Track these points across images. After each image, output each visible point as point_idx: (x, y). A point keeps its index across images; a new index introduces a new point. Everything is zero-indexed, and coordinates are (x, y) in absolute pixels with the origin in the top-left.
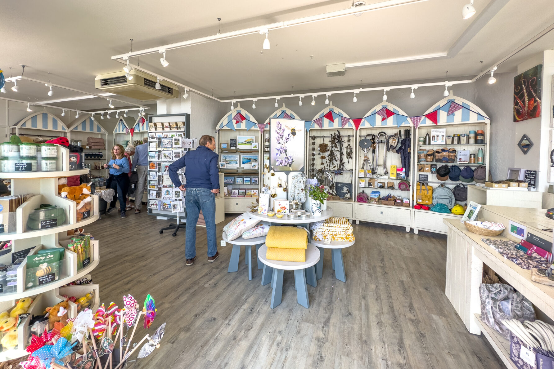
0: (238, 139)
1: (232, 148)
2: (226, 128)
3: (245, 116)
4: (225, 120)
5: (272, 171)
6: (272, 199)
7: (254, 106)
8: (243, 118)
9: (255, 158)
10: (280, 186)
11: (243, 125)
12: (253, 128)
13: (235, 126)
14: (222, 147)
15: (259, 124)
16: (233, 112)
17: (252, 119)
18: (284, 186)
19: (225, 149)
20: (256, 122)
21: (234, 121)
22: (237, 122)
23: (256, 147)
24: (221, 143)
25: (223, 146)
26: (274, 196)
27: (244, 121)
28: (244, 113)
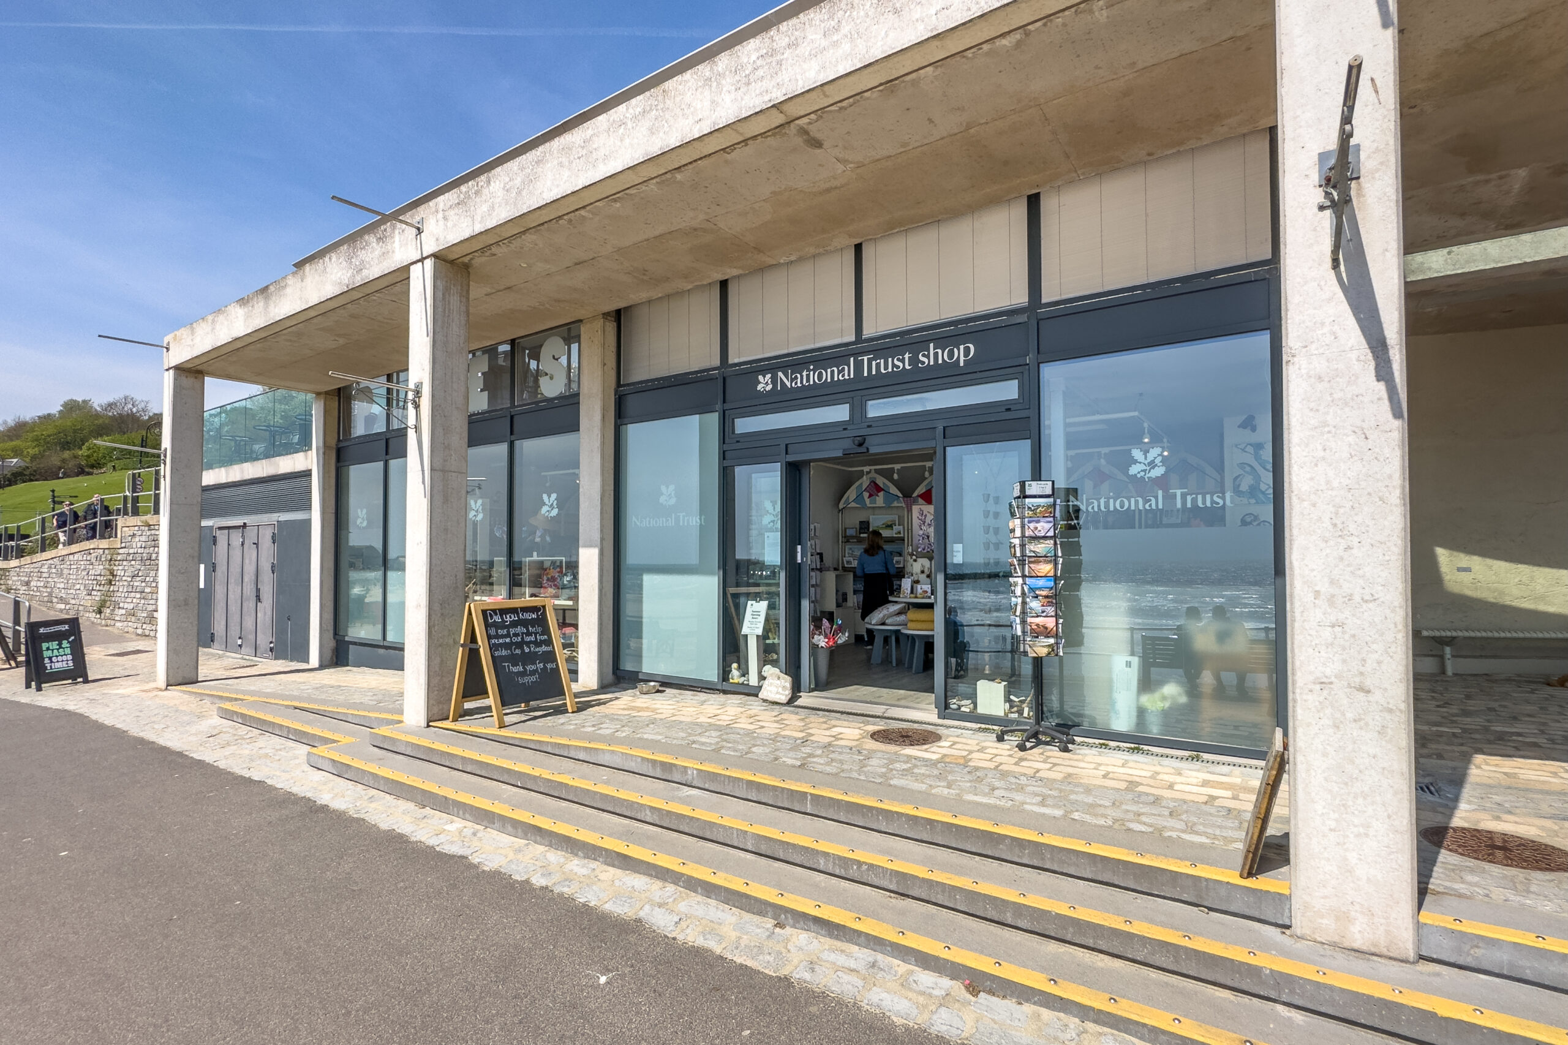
0: (871, 520)
1: (862, 535)
2: (853, 505)
3: (882, 486)
4: (852, 493)
5: (914, 557)
6: (915, 585)
7: (896, 476)
8: (879, 489)
9: (898, 550)
10: (923, 572)
11: (880, 500)
12: (895, 504)
13: (867, 501)
14: (848, 534)
15: (905, 496)
16: (865, 482)
17: (894, 490)
18: (927, 572)
19: (852, 537)
20: (900, 495)
21: (866, 495)
22: (870, 496)
23: (899, 533)
24: (845, 529)
25: (849, 532)
26: (917, 582)
27: (881, 494)
28: (881, 481)
